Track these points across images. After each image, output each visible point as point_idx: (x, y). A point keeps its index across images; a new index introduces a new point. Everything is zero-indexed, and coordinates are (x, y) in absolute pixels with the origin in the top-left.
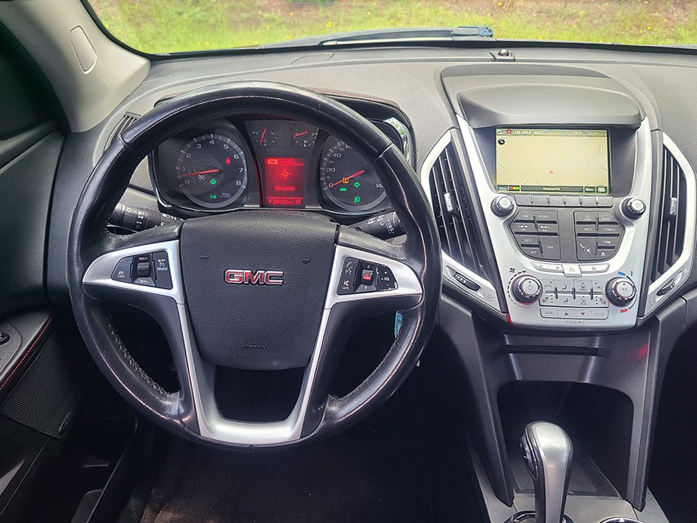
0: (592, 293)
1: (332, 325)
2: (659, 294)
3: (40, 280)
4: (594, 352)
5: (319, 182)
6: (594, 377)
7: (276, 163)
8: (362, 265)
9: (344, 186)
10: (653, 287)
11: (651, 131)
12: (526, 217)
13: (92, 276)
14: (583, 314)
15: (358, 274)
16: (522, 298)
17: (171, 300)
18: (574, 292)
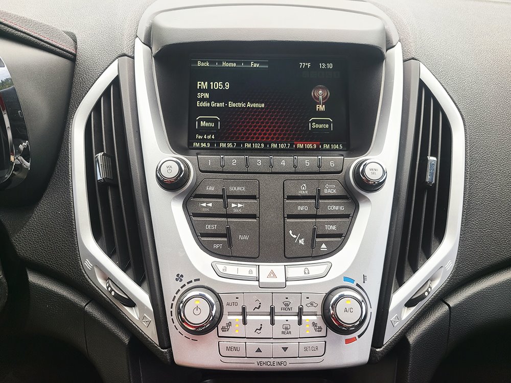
0: (300, 313)
2: (409, 304)
10: (399, 296)
11: (404, 61)
12: (211, 189)
14: (285, 349)
18: (272, 313)
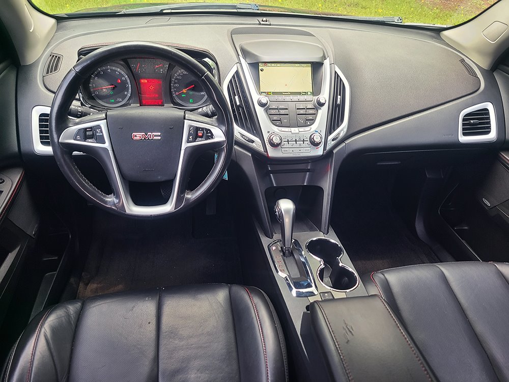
0: (304, 141)
1: (185, 158)
2: (333, 140)
3: (16, 149)
4: (308, 170)
5: (171, 92)
6: (308, 181)
7: (146, 82)
8: (197, 129)
9: (184, 93)
10: (331, 137)
11: (330, 64)
12: (274, 107)
13: (64, 138)
14: (300, 150)
15: (196, 133)
16: (274, 145)
17: (105, 149)
18: (296, 141)
